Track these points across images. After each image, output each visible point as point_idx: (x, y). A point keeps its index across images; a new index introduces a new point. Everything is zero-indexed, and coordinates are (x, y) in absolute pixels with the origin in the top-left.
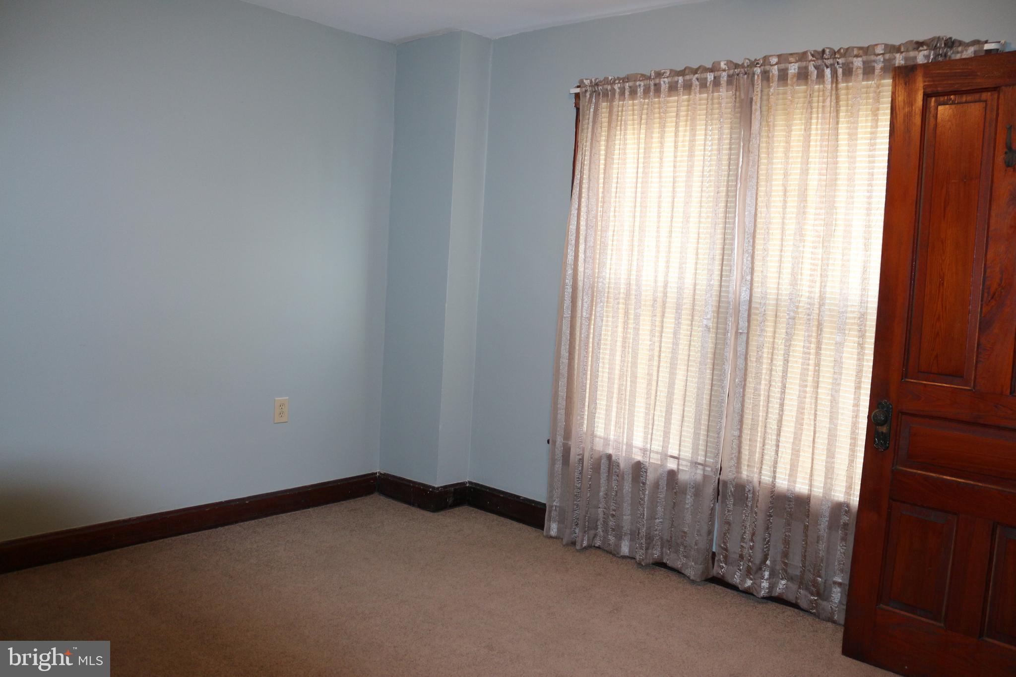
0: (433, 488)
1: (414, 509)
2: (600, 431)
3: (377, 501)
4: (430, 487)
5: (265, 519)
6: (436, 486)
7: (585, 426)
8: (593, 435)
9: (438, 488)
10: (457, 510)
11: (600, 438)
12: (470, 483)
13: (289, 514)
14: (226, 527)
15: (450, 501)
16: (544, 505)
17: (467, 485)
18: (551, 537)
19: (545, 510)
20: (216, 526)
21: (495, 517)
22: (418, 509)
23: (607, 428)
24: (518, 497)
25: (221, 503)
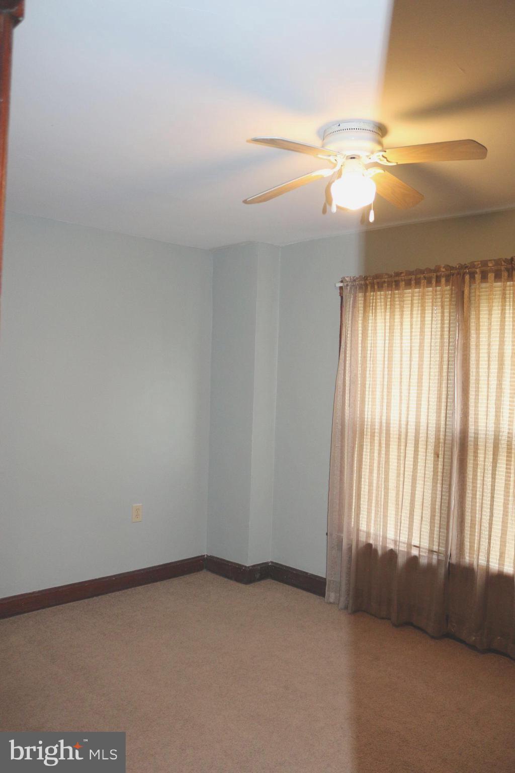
0: (245, 567)
1: (232, 582)
2: (363, 527)
3: (205, 576)
4: (243, 566)
5: (126, 591)
6: (247, 566)
7: (353, 523)
8: (358, 530)
9: (249, 567)
10: (263, 583)
11: (363, 532)
12: (272, 562)
13: (143, 586)
14: (100, 597)
15: (258, 576)
16: (325, 579)
17: (270, 564)
18: (330, 603)
19: (326, 583)
20: (92, 596)
21: (290, 587)
22: (235, 582)
23: (368, 525)
24: (307, 573)
25: (96, 580)
